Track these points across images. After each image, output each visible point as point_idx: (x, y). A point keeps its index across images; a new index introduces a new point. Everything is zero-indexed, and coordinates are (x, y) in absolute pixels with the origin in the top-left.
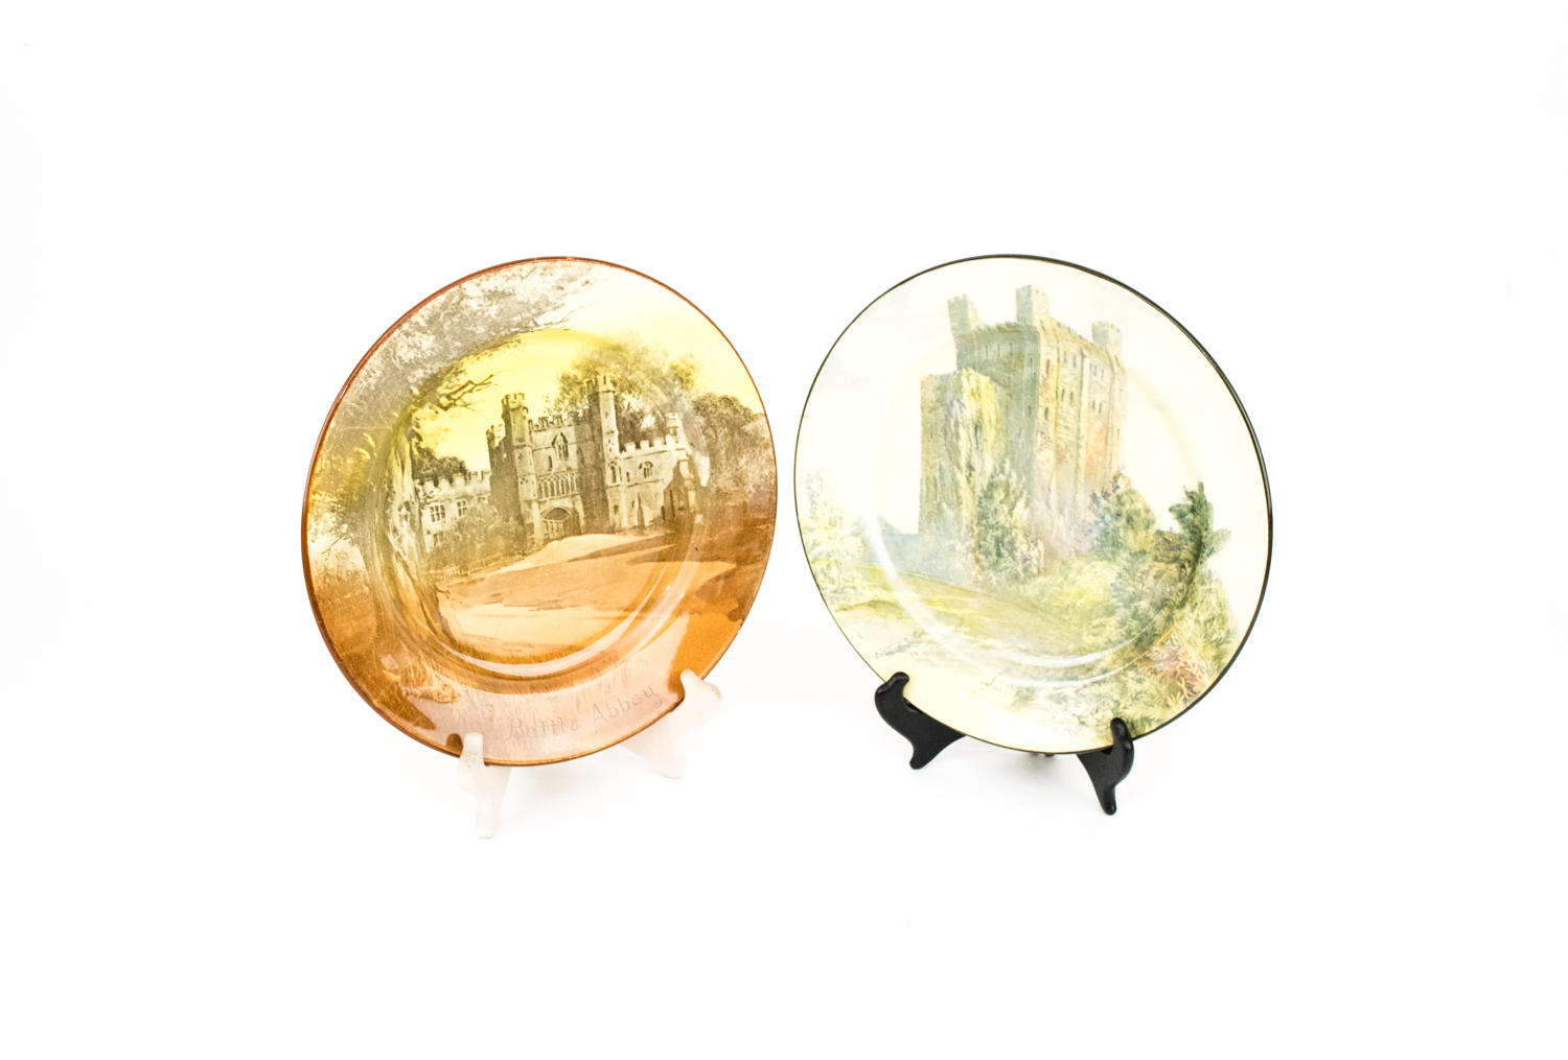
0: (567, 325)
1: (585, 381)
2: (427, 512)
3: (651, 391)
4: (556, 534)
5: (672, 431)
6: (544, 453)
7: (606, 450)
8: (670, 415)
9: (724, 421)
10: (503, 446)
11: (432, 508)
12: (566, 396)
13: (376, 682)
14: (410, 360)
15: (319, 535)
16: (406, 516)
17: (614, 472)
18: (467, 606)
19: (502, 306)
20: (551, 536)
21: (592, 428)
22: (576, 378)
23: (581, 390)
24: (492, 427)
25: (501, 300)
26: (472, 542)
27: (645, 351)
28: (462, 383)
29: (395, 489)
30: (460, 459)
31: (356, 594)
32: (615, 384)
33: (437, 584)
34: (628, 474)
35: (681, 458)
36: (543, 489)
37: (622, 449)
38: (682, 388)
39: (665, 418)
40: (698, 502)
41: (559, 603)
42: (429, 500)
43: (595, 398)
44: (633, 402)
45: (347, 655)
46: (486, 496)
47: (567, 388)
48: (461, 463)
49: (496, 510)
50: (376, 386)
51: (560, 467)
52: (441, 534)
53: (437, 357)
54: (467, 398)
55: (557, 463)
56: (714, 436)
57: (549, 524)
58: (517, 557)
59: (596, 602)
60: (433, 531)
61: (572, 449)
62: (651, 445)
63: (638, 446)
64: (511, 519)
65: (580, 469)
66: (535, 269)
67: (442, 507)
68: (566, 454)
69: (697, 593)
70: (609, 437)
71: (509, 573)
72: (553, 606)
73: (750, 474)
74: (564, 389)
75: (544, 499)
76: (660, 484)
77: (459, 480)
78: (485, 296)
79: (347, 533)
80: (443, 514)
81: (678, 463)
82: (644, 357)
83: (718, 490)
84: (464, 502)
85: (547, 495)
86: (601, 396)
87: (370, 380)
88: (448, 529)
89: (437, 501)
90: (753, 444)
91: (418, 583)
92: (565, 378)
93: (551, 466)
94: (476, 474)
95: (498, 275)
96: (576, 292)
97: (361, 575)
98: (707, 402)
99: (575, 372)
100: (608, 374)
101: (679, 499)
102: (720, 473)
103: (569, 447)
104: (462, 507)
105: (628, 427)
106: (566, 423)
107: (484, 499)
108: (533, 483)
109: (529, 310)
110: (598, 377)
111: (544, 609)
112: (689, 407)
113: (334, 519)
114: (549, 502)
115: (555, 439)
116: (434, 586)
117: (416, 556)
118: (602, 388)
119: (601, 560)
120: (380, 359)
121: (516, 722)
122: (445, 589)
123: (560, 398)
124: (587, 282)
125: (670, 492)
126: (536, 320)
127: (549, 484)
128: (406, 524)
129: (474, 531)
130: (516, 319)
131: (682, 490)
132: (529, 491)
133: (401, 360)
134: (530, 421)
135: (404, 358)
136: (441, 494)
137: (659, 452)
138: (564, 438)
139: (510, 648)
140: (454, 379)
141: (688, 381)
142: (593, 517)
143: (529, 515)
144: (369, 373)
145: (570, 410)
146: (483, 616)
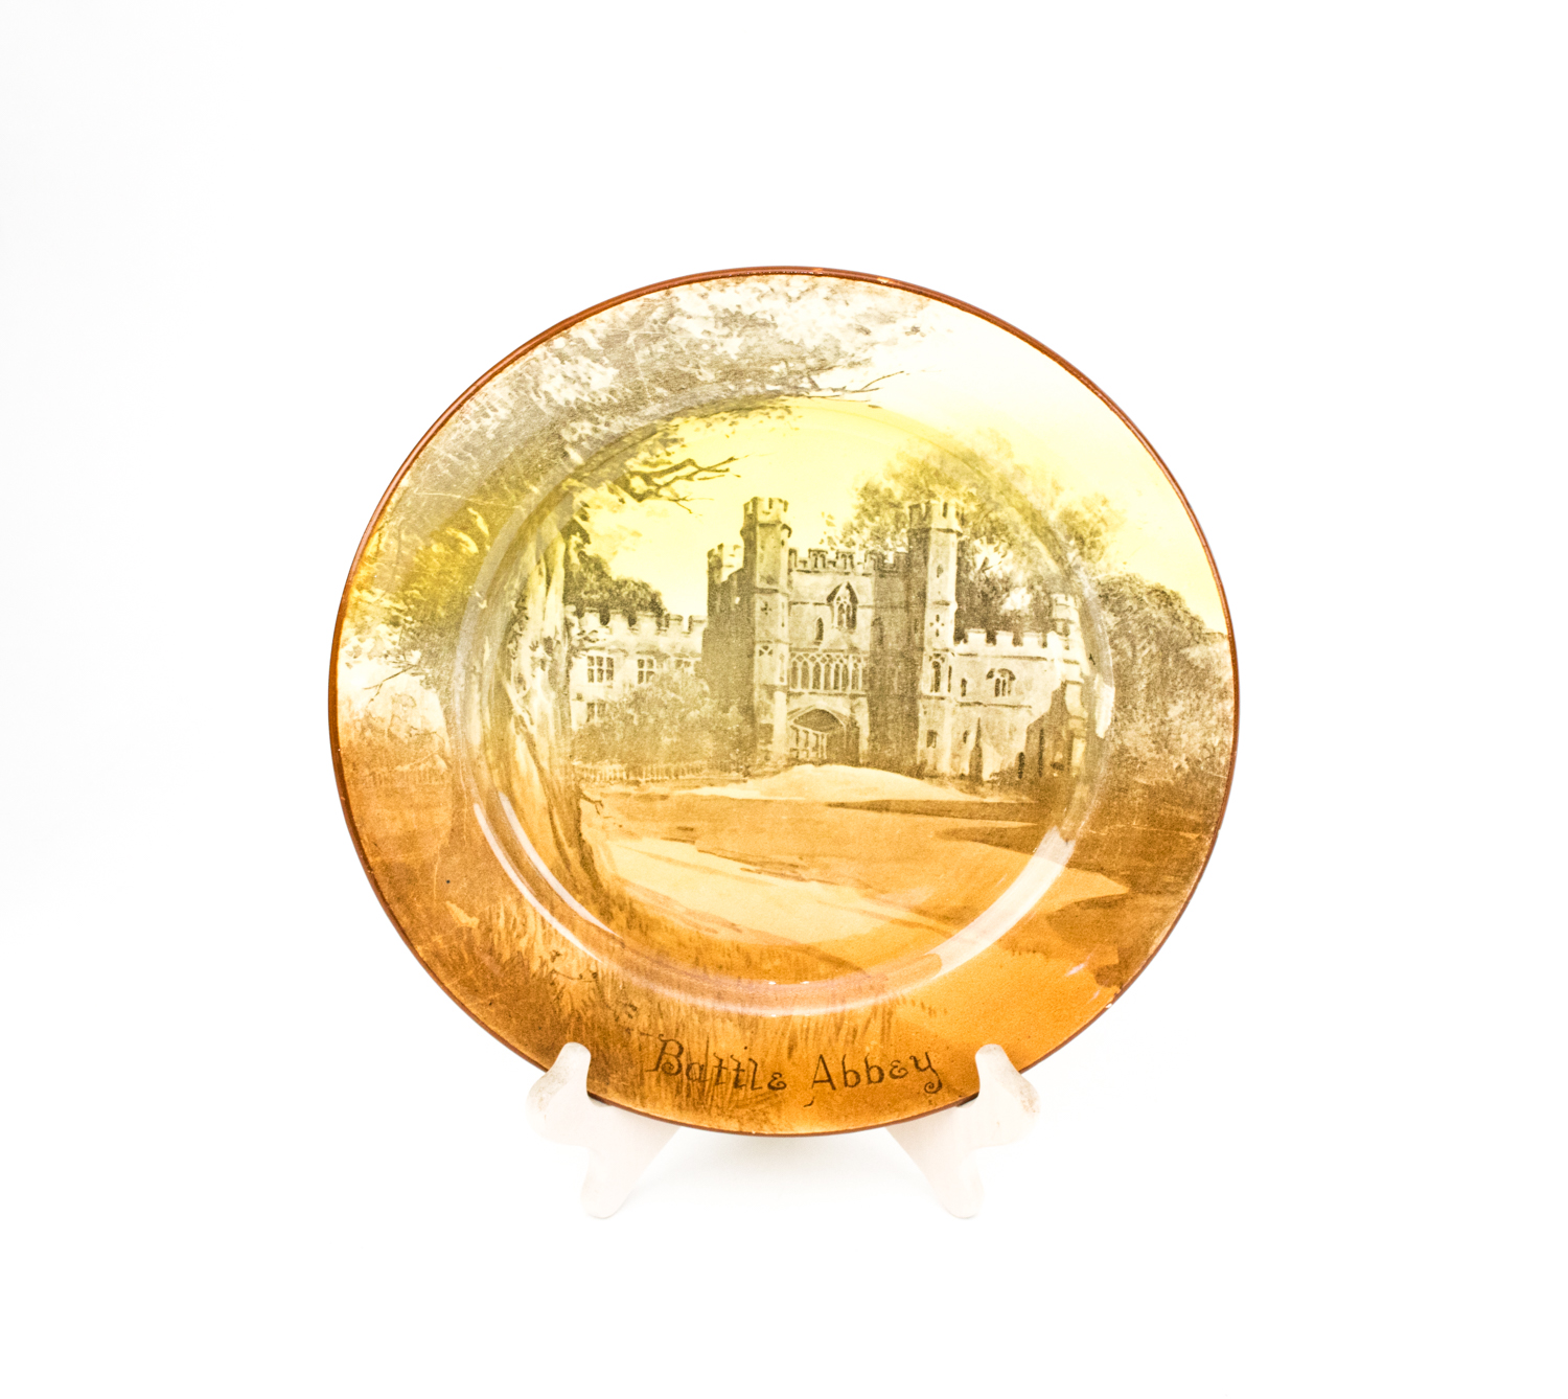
0: (874, 397)
1: (907, 504)
2: (581, 664)
3: (1030, 548)
4: (812, 755)
5: (1060, 626)
6: (810, 613)
7: (929, 632)
8: (1060, 598)
9: (1151, 632)
10: (735, 583)
11: (591, 658)
12: (867, 522)
13: (430, 917)
14: (567, 403)
15: (363, 658)
16: (543, 662)
17: (938, 674)
18: (631, 834)
19: (752, 342)
20: (802, 756)
21: (908, 588)
22: (891, 496)
23: (897, 518)
24: (721, 547)
25: (749, 331)
26: (655, 732)
27: (1021, 471)
28: (676, 460)
29: (529, 612)
30: (653, 588)
31: (422, 768)
32: (963, 520)
33: (583, 785)
34: (964, 682)
35: (1070, 679)
36: (800, 673)
37: (960, 636)
38: (1082, 554)
39: (1050, 600)
40: (1087, 762)
41: (799, 871)
42: (587, 644)
43: (921, 537)
44: (994, 560)
45: (383, 862)
46: (692, 661)
47: (871, 510)
48: (655, 596)
49: (707, 688)
50: (498, 434)
51: (837, 642)
52: (602, 704)
53: (620, 405)
54: (681, 487)
55: (831, 633)
56: (1130, 654)
57: (802, 735)
58: (734, 775)
59: (868, 886)
60: (589, 697)
61: (865, 617)
62: (1016, 642)
63: (991, 638)
64: (733, 709)
65: (873, 654)
66: (814, 287)
67: (610, 661)
68: (852, 622)
69: (1049, 918)
70: (939, 611)
71: (716, 799)
72: (788, 873)
73: (1184, 737)
74: (865, 510)
75: (799, 689)
76: (1023, 713)
77: (646, 622)
78: (717, 318)
79: (418, 666)
80: (611, 673)
81: (1064, 685)
82: (1016, 485)
83: (1123, 750)
84: (651, 662)
85: (805, 685)
86: (933, 535)
87: (486, 422)
88: (616, 699)
89: (602, 649)
90: (1200, 686)
91: (548, 775)
92: (869, 491)
93: (820, 636)
94: (680, 619)
95: (742, 285)
96: (893, 342)
97: (436, 739)
98: (1125, 590)
99: (891, 484)
100: (953, 502)
101: (1056, 748)
102: (1131, 720)
103: (859, 612)
104: (645, 669)
105: (978, 601)
106: (860, 569)
107: (688, 664)
108: (782, 657)
109: (802, 359)
110: (933, 501)
111: (770, 873)
112: (1090, 592)
113: (396, 638)
114: (806, 696)
115: (834, 592)
116: (577, 787)
117: (552, 731)
118: (937, 522)
119: (888, 818)
120: (507, 390)
121: (673, 1048)
122: (597, 797)
123: (856, 523)
124: (915, 330)
125: (1039, 731)
126: (814, 377)
127: (811, 666)
128: (541, 675)
129: (662, 713)
130: (775, 368)
131: (1064, 734)
132: (773, 670)
133: (550, 400)
134: (792, 552)
135: (555, 396)
136: (611, 638)
137: (1031, 658)
138: (852, 593)
139: (698, 921)
140: (659, 451)
141: (1093, 546)
142: (885, 741)
143: (767, 710)
144: (483, 409)
145: (871, 548)
146: (658, 857)
